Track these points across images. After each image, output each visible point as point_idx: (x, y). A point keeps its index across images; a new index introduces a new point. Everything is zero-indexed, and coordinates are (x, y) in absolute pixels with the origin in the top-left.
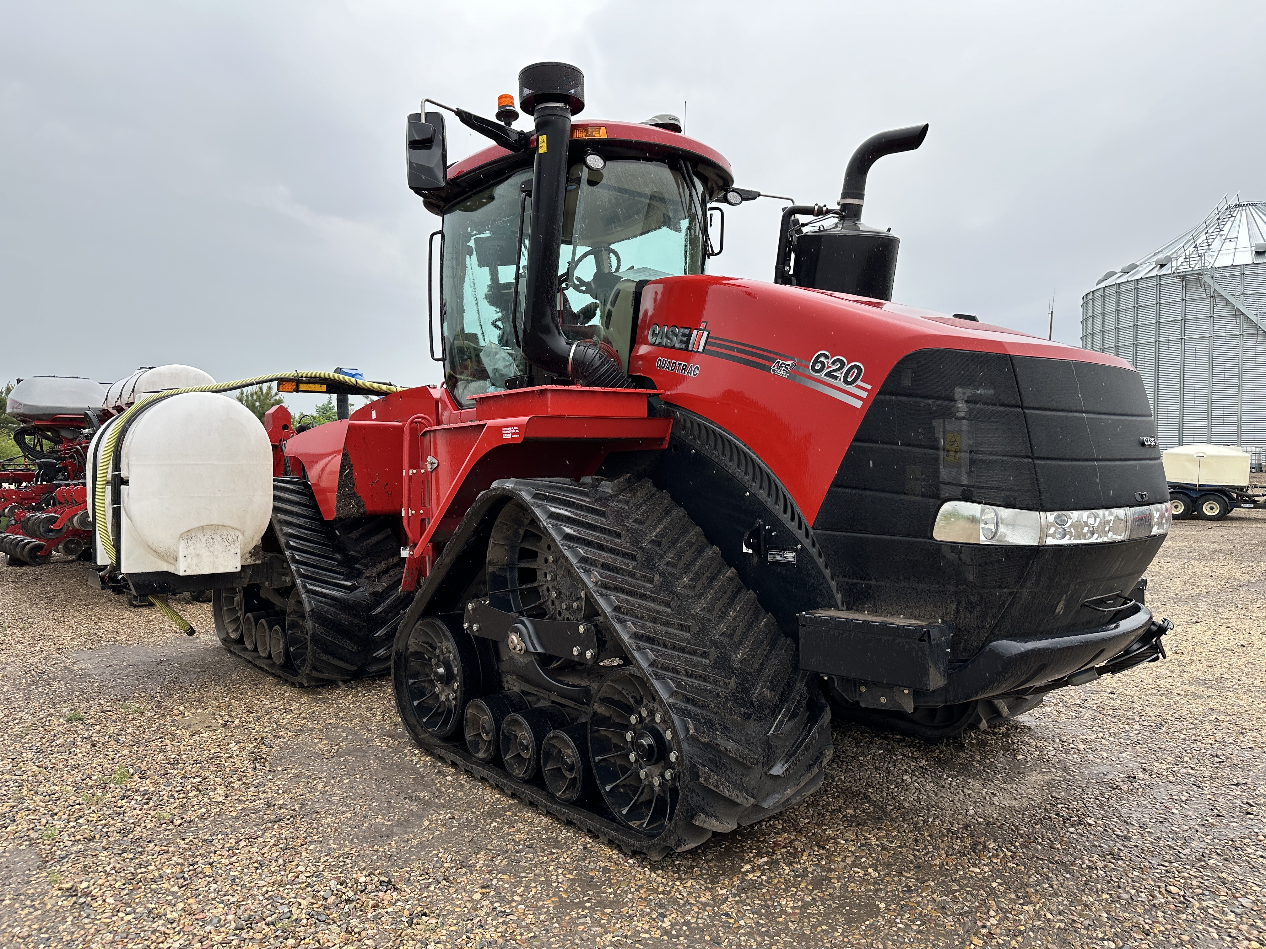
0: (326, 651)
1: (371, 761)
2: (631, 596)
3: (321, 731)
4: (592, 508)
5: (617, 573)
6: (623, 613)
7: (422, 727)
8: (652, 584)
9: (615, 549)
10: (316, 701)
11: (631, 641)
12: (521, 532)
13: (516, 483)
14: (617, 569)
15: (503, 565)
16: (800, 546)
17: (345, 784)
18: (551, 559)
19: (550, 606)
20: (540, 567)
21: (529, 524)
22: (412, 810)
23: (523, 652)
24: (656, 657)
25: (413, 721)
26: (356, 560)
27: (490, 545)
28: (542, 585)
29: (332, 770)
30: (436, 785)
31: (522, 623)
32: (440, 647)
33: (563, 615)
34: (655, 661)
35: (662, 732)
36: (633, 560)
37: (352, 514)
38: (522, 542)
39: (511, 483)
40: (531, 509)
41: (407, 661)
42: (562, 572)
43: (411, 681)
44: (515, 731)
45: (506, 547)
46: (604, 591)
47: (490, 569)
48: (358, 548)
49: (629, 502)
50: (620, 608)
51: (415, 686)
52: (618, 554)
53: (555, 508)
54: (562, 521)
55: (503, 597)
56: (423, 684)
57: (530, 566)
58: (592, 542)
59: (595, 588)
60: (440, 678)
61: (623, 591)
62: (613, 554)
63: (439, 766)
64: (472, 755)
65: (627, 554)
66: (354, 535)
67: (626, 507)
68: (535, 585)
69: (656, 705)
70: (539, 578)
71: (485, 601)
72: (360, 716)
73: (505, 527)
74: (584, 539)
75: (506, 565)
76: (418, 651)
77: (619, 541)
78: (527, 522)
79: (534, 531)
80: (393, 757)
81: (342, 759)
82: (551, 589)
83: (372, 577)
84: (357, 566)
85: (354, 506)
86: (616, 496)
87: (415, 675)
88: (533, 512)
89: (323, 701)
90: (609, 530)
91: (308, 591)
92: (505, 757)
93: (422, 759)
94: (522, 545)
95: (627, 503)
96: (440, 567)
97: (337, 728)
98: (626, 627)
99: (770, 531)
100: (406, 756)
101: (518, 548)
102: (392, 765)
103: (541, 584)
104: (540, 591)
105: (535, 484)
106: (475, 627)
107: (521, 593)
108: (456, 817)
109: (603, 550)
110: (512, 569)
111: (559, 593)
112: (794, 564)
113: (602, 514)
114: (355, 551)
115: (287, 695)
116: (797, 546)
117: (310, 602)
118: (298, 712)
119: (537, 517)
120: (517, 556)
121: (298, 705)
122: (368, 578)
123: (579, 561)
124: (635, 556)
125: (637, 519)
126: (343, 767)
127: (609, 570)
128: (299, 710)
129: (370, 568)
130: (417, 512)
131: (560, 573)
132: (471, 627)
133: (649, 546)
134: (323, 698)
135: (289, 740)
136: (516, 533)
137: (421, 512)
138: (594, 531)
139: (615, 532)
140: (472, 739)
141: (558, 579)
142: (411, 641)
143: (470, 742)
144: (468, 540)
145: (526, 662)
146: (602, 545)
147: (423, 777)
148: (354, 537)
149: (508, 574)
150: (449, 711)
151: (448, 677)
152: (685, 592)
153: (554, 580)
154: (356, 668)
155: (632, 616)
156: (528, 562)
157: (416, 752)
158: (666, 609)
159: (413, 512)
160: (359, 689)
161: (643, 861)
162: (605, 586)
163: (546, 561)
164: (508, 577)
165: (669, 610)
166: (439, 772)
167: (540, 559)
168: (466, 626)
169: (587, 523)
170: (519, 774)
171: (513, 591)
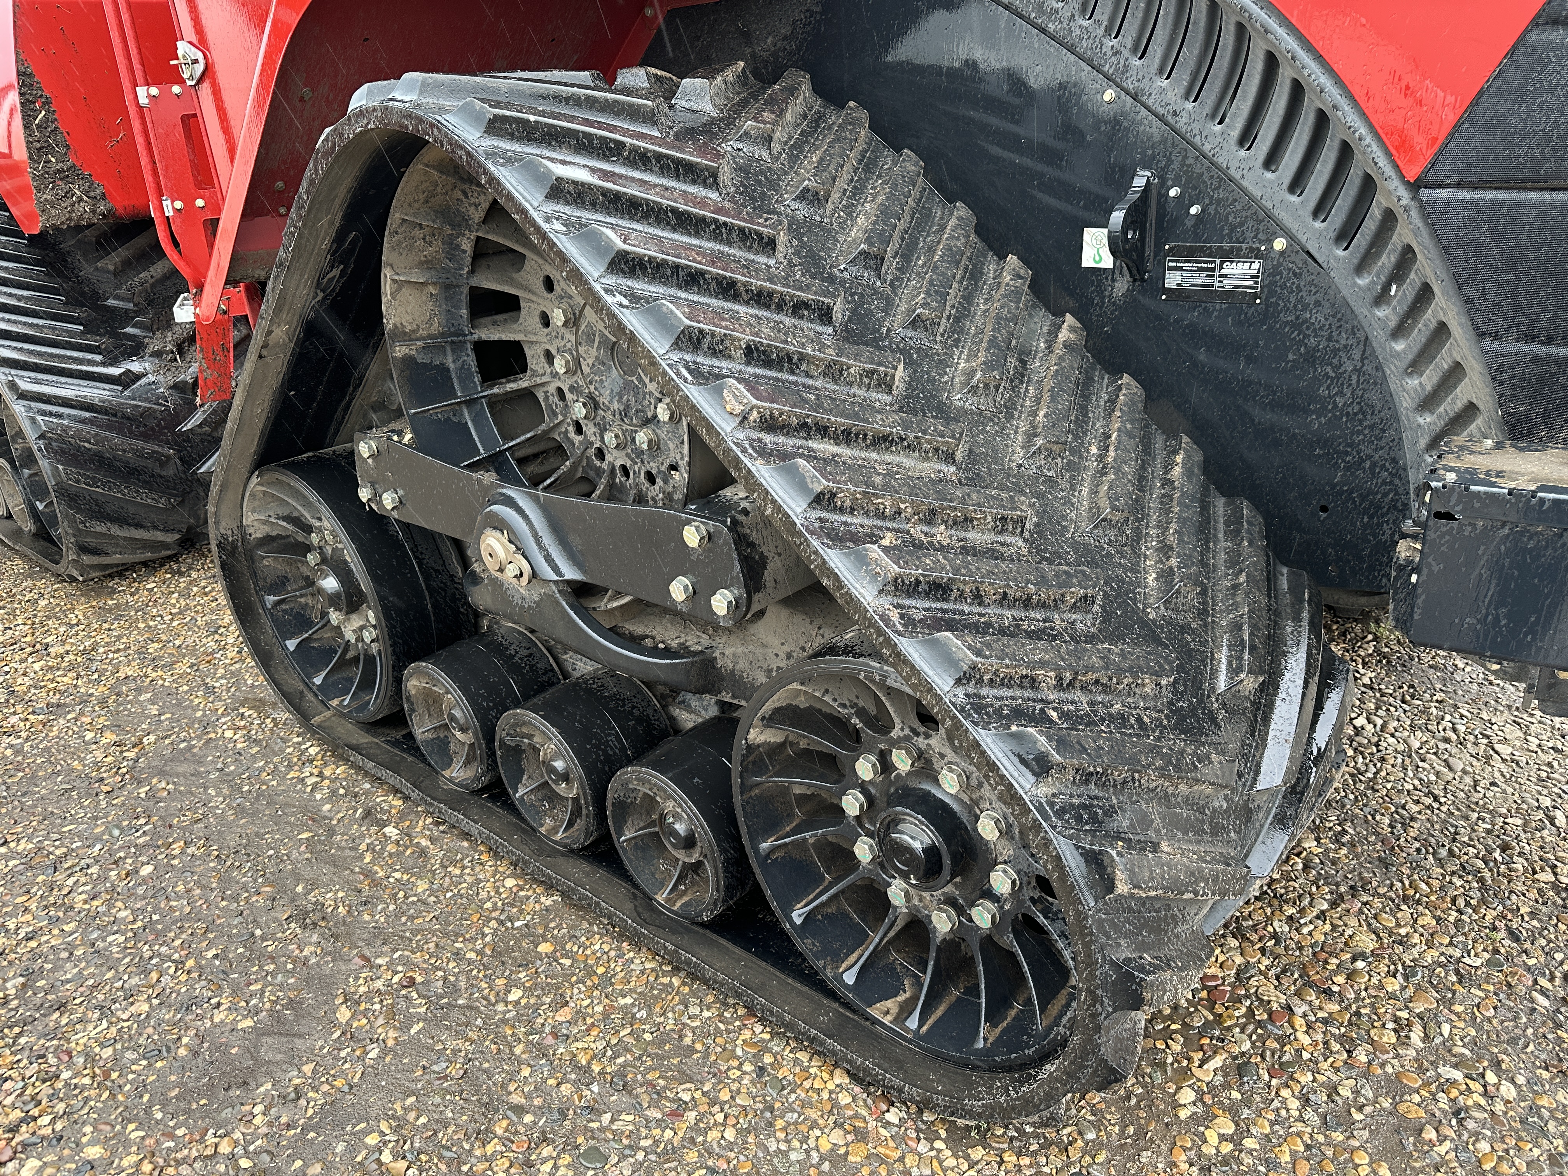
0: (102, 515)
1: (211, 792)
2: (848, 444)
3: (103, 703)
4: (678, 162)
5: (792, 372)
6: (842, 510)
7: (316, 695)
8: (890, 393)
9: (770, 294)
10: (102, 613)
11: (885, 602)
12: (467, 245)
13: (424, 88)
14: (790, 359)
15: (430, 337)
16: (1279, 244)
17: (145, 880)
18: (558, 317)
19: (572, 434)
20: (533, 338)
21: (484, 222)
22: (305, 961)
23: (525, 580)
24: (978, 654)
25: (294, 682)
26: (126, 317)
27: (387, 288)
28: (543, 384)
29: (116, 832)
30: (361, 857)
31: (510, 502)
32: (320, 530)
33: (609, 458)
34: (974, 667)
35: (964, 817)
36: (823, 322)
37: (81, 217)
38: (472, 271)
39: (410, 88)
40: (486, 172)
41: (251, 558)
42: (594, 352)
43: (271, 599)
44: (530, 737)
45: (432, 289)
46: (769, 438)
47: (400, 351)
48: (122, 292)
49: (770, 139)
50: (833, 495)
51: (284, 607)
52: (780, 307)
53: (564, 162)
54: (594, 206)
55: (448, 420)
56: (302, 600)
57: (504, 337)
58: (702, 273)
59: (741, 435)
60: (334, 600)
61: (823, 431)
62: (767, 307)
63: (367, 793)
64: (437, 773)
65: (806, 305)
66: (111, 262)
67: (765, 154)
68: (524, 384)
69: (937, 742)
70: (532, 363)
71: (400, 433)
72: (193, 651)
73: (417, 233)
74: (677, 267)
75: (442, 335)
76: (274, 534)
77: (772, 262)
78: (477, 215)
79: (501, 241)
80: (261, 770)
81: (143, 791)
82: (569, 396)
83: (167, 353)
84: (129, 330)
85: (80, 200)
86: (729, 122)
87: (279, 585)
88: (494, 181)
89: (117, 613)
90: (742, 230)
91: (23, 396)
92: (516, 791)
93: (327, 772)
94: (475, 281)
95: (768, 140)
96: (264, 352)
97: (139, 690)
98: (862, 560)
99: (1183, 203)
100: (290, 767)
101: (465, 290)
102: (257, 798)
103: (539, 380)
104: (540, 396)
105: (485, 89)
106: (388, 500)
107: (491, 405)
108: (419, 979)
109: (736, 298)
110: (457, 347)
111: (593, 404)
112: (1255, 296)
113: (709, 178)
114: (117, 297)
115: (42, 603)
116: (1270, 241)
117: (33, 420)
118: (61, 650)
119: (510, 197)
120: (464, 312)
121: (62, 629)
122: (157, 354)
123: (676, 345)
124: (829, 309)
125: (807, 190)
126: (142, 821)
127: (768, 363)
128: (63, 642)
129: (158, 334)
130: (189, 203)
131: (590, 355)
132: (377, 497)
133: (853, 270)
134: (118, 607)
135: (27, 740)
136: (452, 249)
137: (200, 203)
138: (697, 235)
139: (760, 236)
140: (430, 735)
141: (586, 370)
142: (249, 519)
143: (427, 742)
144: (321, 278)
145: (536, 598)
146: (732, 284)
147: (331, 832)
148: (111, 268)
149: (450, 359)
150: (370, 660)
151: (349, 596)
152: (972, 403)
153: (575, 373)
154: (177, 536)
155: (867, 514)
156: (495, 323)
157: (313, 751)
158: (944, 468)
159: (179, 205)
160: (194, 574)
161: (920, 1112)
162: (770, 424)
163: (546, 321)
164: (452, 366)
165: (952, 469)
166: (368, 813)
167: (529, 317)
168: (364, 494)
169: (674, 210)
170: (555, 830)
171: (470, 403)
